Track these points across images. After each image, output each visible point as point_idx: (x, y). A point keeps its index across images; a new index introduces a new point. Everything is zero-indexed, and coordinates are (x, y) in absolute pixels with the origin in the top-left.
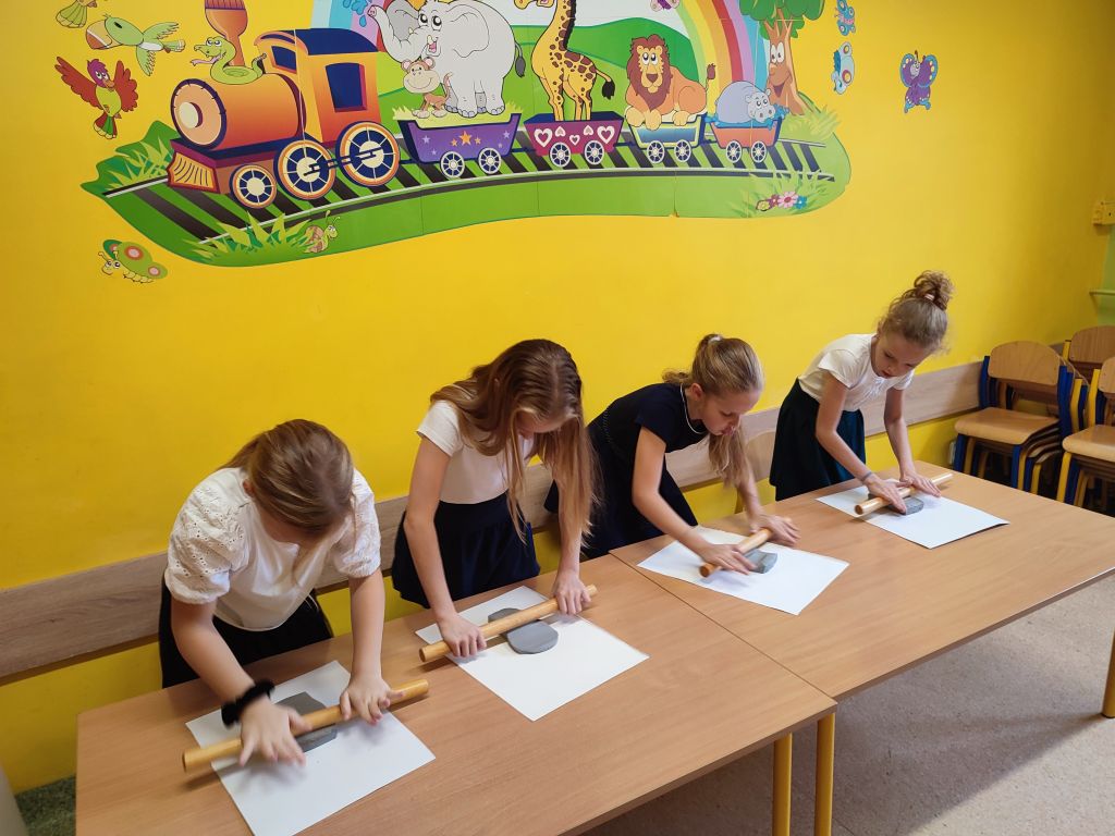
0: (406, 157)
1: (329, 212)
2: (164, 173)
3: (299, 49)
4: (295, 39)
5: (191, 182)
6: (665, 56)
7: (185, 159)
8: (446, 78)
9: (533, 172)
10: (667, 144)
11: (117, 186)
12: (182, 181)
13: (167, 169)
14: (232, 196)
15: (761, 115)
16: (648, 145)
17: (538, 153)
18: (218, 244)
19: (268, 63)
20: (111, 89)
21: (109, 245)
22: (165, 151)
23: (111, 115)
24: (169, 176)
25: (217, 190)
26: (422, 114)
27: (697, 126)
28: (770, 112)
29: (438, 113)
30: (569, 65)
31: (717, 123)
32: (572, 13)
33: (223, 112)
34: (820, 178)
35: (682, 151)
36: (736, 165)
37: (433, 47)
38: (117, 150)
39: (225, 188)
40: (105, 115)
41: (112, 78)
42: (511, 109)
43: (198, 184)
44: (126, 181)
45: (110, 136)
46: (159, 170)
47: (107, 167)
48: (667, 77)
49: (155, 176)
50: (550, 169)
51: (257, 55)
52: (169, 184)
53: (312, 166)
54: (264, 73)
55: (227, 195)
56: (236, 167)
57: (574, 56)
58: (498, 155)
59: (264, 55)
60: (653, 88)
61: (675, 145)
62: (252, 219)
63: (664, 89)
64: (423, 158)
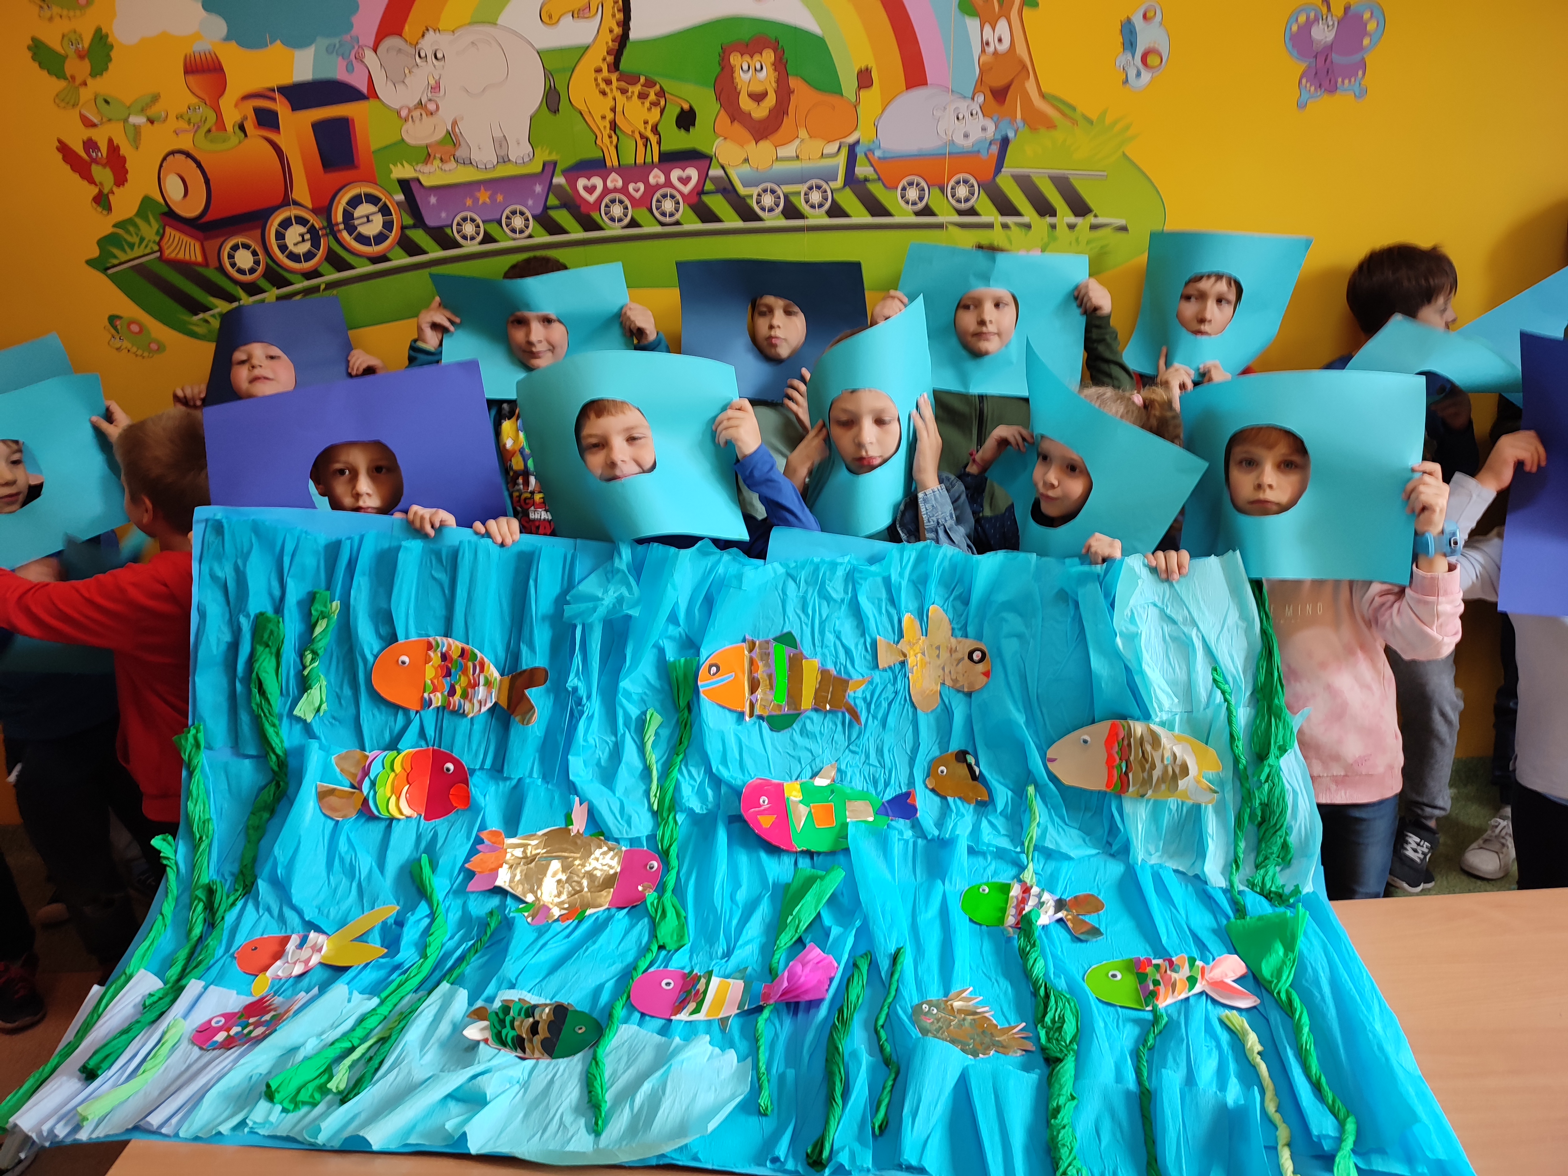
0: (408, 221)
1: (323, 287)
2: (156, 248)
3: (281, 107)
4: (277, 95)
5: (181, 256)
6: (780, 65)
7: (173, 232)
8: (455, 123)
9: (578, 234)
10: (788, 189)
11: (116, 262)
12: (173, 255)
13: (159, 244)
14: (221, 269)
15: (966, 136)
16: (755, 191)
17: (583, 209)
18: (211, 320)
19: (249, 126)
20: (104, 166)
21: (113, 319)
22: (155, 225)
23: (106, 191)
24: (161, 250)
25: (206, 264)
26: (426, 169)
27: (841, 161)
28: (984, 129)
29: (446, 167)
30: (624, 91)
31: (878, 153)
32: (625, 24)
33: (207, 182)
34: (1093, 227)
35: (816, 197)
36: (918, 214)
37: (436, 88)
38: (115, 226)
39: (213, 262)
40: (100, 192)
41: (105, 155)
42: (544, 156)
43: (187, 257)
44: (123, 257)
45: (105, 212)
46: (151, 245)
47: (106, 242)
48: (784, 93)
49: (148, 251)
50: (600, 228)
51: (238, 118)
52: (161, 258)
53: (302, 236)
54: (246, 135)
55: (216, 269)
56: (222, 239)
57: (631, 79)
58: (528, 214)
59: (245, 118)
60: (760, 112)
61: (803, 188)
62: (242, 294)
63: (780, 112)
64: (431, 222)
